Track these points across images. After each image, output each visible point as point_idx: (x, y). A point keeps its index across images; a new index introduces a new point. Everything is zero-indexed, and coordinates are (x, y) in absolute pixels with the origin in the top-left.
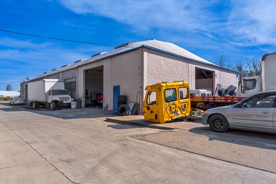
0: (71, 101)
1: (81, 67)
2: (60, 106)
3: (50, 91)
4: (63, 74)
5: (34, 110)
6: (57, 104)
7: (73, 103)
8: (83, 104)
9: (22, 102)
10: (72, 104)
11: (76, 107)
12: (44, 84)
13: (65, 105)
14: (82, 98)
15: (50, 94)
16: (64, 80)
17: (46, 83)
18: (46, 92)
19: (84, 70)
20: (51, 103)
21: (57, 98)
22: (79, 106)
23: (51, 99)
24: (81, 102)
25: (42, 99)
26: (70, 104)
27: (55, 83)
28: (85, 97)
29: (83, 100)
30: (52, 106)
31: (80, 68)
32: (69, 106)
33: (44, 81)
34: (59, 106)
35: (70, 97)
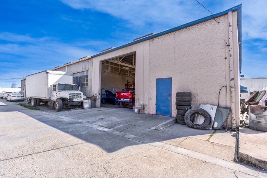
0: (84, 98)
1: (96, 57)
2: (69, 105)
3: (55, 86)
4: (69, 68)
5: (32, 109)
6: (65, 102)
7: (87, 101)
8: (98, 102)
9: (20, 98)
10: (85, 102)
11: (90, 106)
12: (47, 77)
13: (74, 104)
14: (97, 95)
15: (54, 90)
16: (72, 74)
17: (49, 75)
18: (49, 86)
19: (100, 61)
20: (57, 101)
21: (65, 94)
22: (93, 106)
23: (55, 96)
24: (95, 100)
25: (43, 95)
26: (82, 102)
27: (62, 75)
28: (100, 94)
29: (99, 98)
30: (58, 105)
31: (94, 59)
32: (80, 105)
33: (47, 73)
34: (67, 105)
35: (82, 93)
